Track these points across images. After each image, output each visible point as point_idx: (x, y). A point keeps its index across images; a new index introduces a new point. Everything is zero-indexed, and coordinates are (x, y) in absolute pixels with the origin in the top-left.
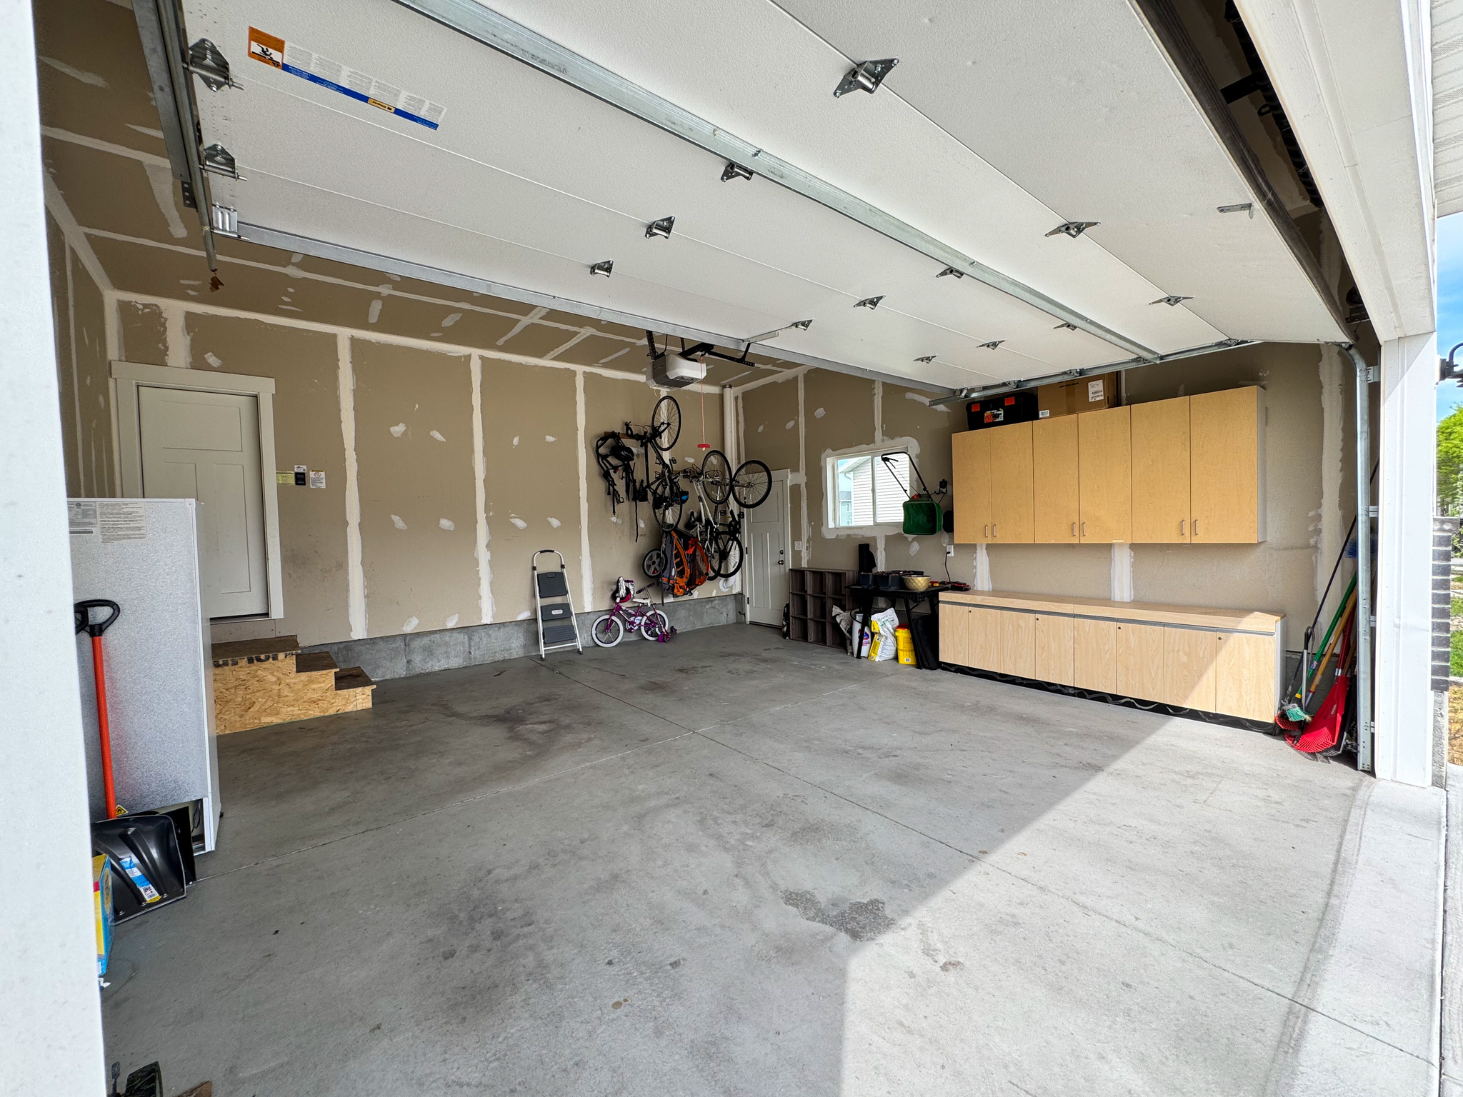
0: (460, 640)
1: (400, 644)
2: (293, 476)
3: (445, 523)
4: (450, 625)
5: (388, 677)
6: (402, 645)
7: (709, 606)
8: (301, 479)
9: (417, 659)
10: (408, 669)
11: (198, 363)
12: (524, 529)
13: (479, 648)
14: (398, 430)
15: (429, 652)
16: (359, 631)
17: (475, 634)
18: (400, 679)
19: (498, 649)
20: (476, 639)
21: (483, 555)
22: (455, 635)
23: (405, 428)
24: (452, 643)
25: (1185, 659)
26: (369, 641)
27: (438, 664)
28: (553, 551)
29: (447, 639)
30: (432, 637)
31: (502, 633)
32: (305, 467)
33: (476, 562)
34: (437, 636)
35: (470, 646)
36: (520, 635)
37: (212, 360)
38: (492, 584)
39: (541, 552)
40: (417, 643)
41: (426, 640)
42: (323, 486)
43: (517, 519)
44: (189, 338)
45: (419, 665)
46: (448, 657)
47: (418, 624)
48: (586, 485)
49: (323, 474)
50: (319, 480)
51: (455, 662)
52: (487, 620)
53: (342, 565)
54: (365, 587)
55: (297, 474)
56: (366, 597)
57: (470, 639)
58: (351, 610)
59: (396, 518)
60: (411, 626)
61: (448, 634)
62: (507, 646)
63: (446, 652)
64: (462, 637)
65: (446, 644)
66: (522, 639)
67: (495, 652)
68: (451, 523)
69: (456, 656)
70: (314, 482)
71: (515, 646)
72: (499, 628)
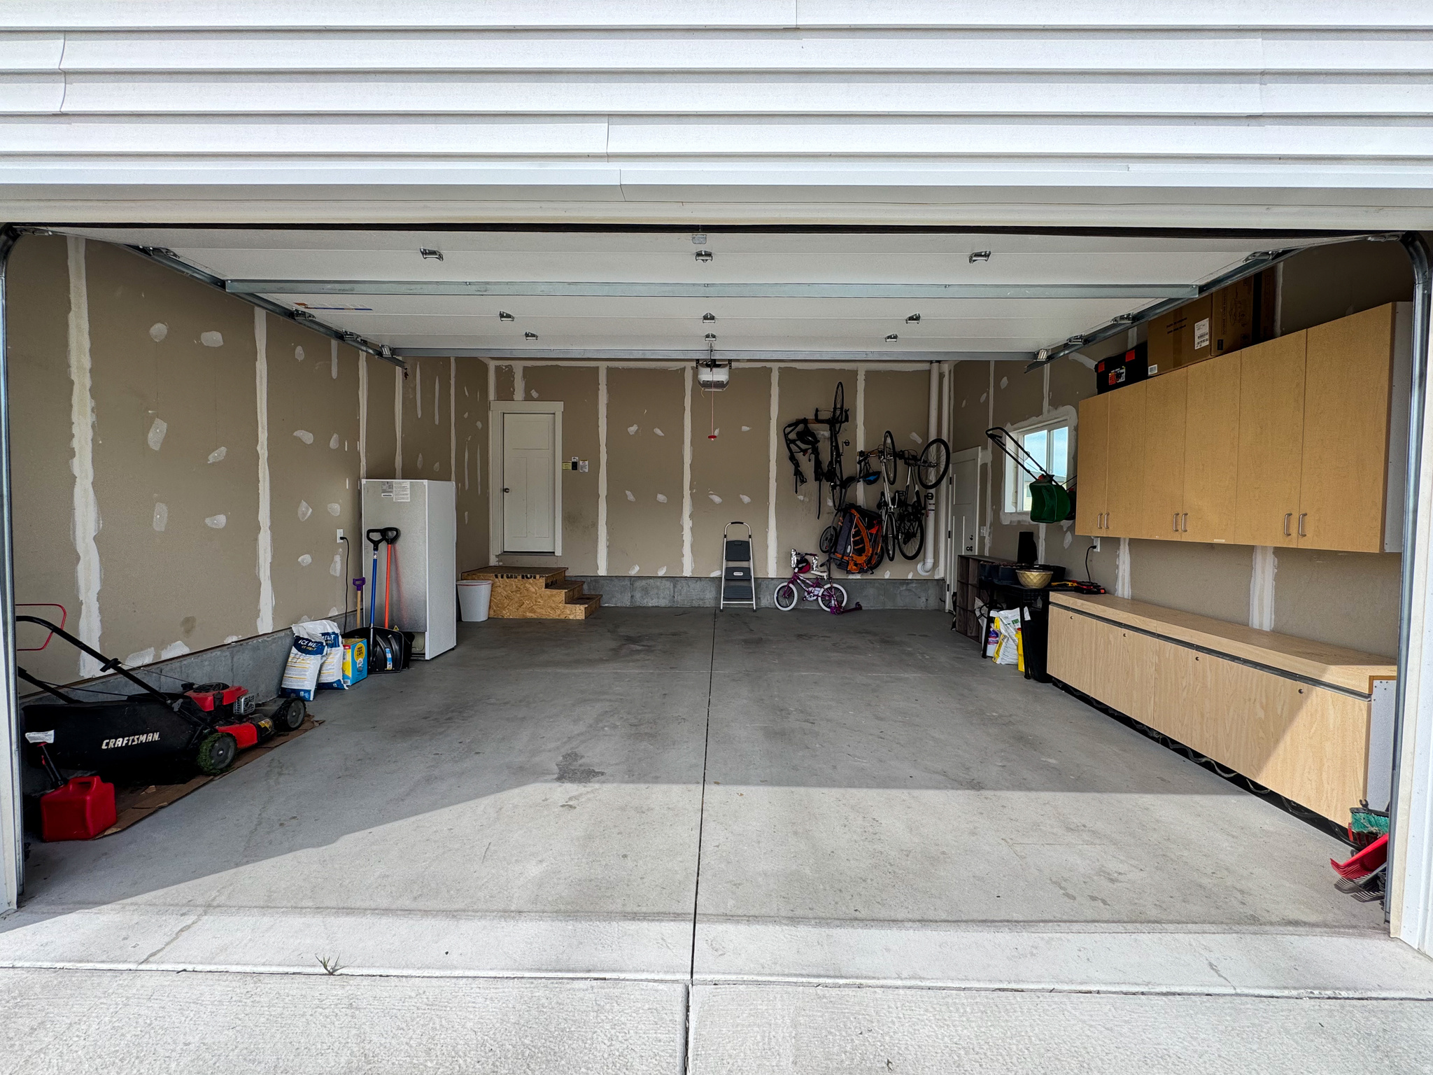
0: (667, 586)
1: (627, 582)
2: (571, 464)
3: (661, 498)
4: (661, 573)
5: (619, 605)
6: (629, 583)
7: (904, 588)
8: (575, 466)
9: (638, 595)
10: (632, 602)
11: (528, 398)
12: (720, 504)
13: (681, 595)
14: (633, 429)
15: (646, 591)
16: (602, 571)
17: (678, 583)
18: (626, 607)
19: (695, 598)
20: (679, 587)
21: (687, 523)
22: (664, 581)
23: (637, 428)
24: (661, 588)
25: (1261, 714)
26: (608, 578)
27: (651, 602)
28: (742, 523)
29: (658, 583)
30: (648, 581)
31: (699, 585)
32: (577, 458)
33: (682, 529)
34: (652, 581)
35: (674, 592)
36: (712, 589)
37: (534, 394)
38: (692, 546)
39: (732, 523)
40: (638, 584)
41: (644, 583)
42: (587, 471)
43: (714, 496)
44: (524, 382)
45: (639, 600)
46: (658, 598)
47: (639, 571)
48: (775, 467)
49: (587, 462)
50: (585, 466)
51: (663, 602)
52: (687, 572)
53: (595, 525)
54: (608, 540)
55: (573, 463)
56: (607, 547)
57: (675, 587)
58: (599, 556)
59: (628, 493)
60: (635, 571)
61: (659, 580)
62: (702, 597)
63: (657, 594)
64: (669, 584)
65: (658, 588)
66: (714, 592)
67: (693, 600)
68: (665, 497)
69: (664, 598)
70: (582, 468)
71: (708, 597)
72: (697, 582)
